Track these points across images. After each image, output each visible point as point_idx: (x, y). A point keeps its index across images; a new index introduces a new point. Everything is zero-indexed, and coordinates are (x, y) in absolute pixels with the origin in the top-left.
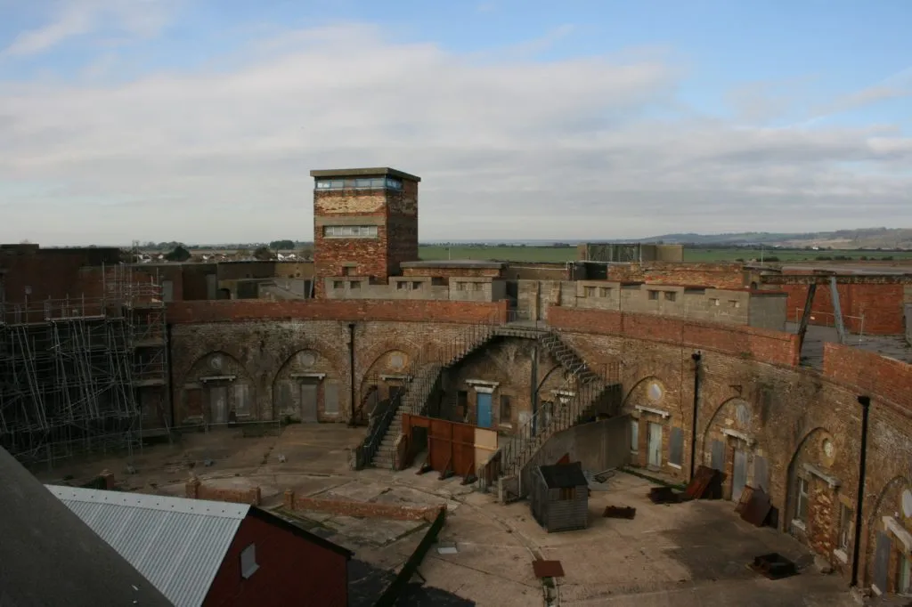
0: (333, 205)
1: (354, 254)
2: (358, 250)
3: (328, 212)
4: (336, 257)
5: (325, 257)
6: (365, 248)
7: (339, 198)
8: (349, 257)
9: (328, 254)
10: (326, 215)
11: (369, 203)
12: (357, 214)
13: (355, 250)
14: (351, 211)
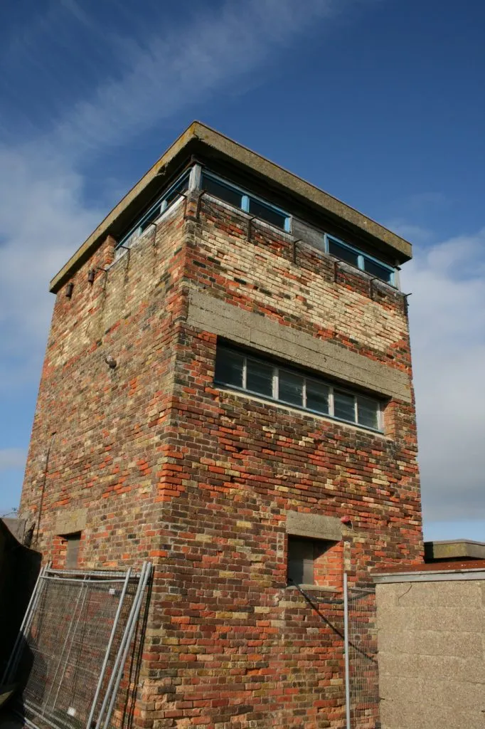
0: (259, 275)
1: (329, 486)
2: (343, 474)
3: (241, 290)
4: (262, 485)
5: (220, 480)
6: (361, 468)
7: (281, 262)
8: (313, 496)
9: (229, 466)
10: (233, 298)
11: (368, 317)
12: (335, 338)
13: (333, 473)
14: (316, 320)
